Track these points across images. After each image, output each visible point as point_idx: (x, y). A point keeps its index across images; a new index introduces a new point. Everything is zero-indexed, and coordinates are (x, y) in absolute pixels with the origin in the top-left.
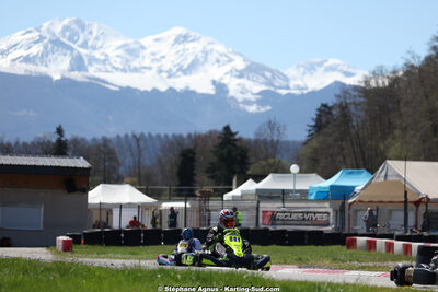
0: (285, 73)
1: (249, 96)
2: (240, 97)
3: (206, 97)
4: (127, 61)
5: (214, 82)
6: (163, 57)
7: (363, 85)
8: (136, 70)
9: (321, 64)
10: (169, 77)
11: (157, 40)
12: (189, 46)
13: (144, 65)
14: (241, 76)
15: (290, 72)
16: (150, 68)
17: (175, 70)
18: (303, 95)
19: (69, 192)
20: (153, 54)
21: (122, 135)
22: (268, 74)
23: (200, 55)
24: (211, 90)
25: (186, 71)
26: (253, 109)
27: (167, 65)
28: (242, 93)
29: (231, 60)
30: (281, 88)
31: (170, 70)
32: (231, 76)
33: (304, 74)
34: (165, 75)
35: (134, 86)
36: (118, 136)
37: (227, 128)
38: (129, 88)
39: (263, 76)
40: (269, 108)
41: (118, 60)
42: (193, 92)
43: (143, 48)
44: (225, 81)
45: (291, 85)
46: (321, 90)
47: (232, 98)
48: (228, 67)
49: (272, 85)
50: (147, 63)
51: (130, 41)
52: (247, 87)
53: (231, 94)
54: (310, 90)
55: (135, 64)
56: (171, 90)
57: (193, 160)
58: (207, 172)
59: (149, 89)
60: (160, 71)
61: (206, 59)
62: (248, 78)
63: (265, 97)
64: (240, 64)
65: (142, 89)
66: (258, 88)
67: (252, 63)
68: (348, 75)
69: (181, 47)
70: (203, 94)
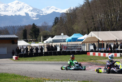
0: (42, 10)
1: (34, 16)
2: (32, 16)
3: (24, 16)
4: (5, 9)
5: (25, 13)
6: (13, 8)
7: (66, 12)
8: (7, 11)
9: (50, 7)
10: (15, 12)
11: (12, 4)
12: (19, 5)
13: (9, 10)
14: (32, 11)
15: (43, 10)
16: (10, 10)
17: (16, 10)
18: (46, 15)
19: (13, 44)
20: (11, 7)
21: (5, 26)
22: (38, 11)
23: (22, 7)
24: (25, 15)
25: (19, 11)
26: (35, 19)
27: (14, 9)
28: (32, 15)
29: (29, 8)
30: (41, 14)
31: (15, 11)
32: (29, 11)
33: (46, 10)
34: (14, 12)
35: (7, 15)
36: (4, 27)
37: (34, 24)
38: (6, 15)
39: (37, 11)
40: (38, 18)
41: (3, 9)
42: (21, 15)
43: (8, 6)
44: (28, 13)
45: (43, 13)
46: (50, 14)
47: (30, 16)
48: (28, 9)
49: (39, 13)
50: (9, 9)
51: (6, 4)
52: (33, 14)
53: (30, 15)
54: (48, 13)
55: (7, 10)
56: (16, 15)
57: (26, 32)
58: (30, 35)
59: (10, 15)
60: (13, 11)
61: (23, 8)
62: (33, 12)
63: (38, 16)
64: (31, 8)
65: (9, 15)
66: (35, 14)
67: (34, 8)
68: (56, 10)
69: (17, 5)
70: (23, 16)
